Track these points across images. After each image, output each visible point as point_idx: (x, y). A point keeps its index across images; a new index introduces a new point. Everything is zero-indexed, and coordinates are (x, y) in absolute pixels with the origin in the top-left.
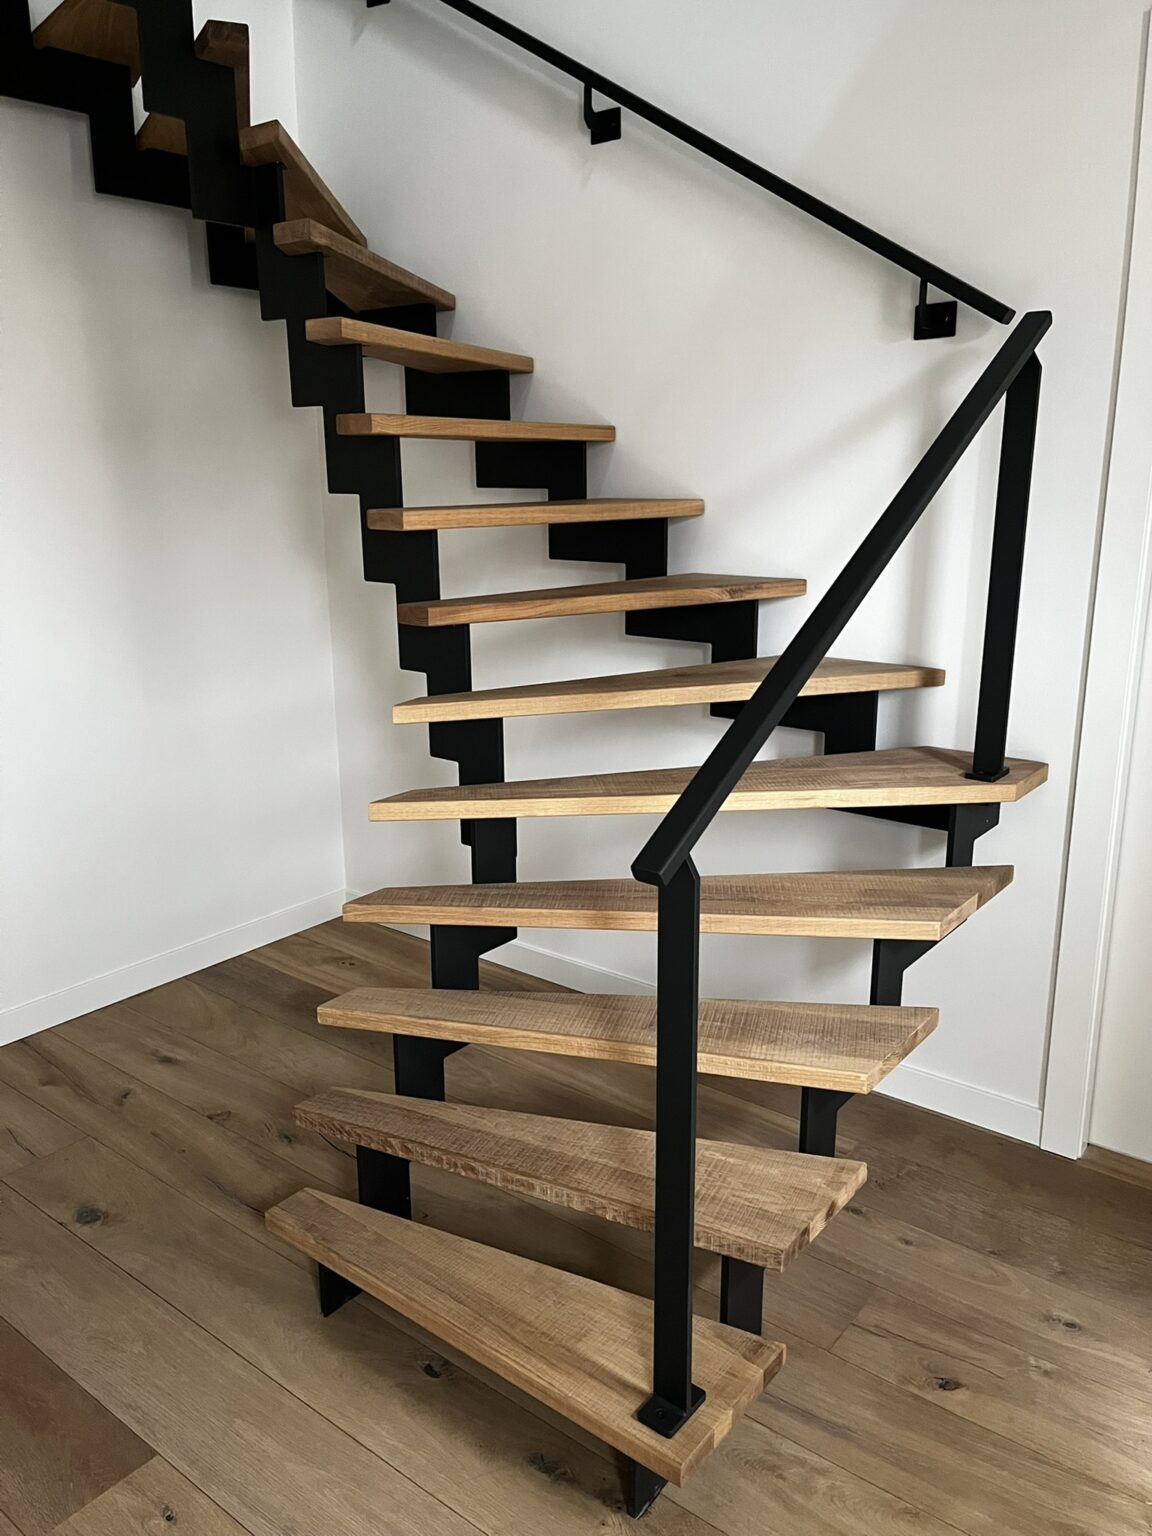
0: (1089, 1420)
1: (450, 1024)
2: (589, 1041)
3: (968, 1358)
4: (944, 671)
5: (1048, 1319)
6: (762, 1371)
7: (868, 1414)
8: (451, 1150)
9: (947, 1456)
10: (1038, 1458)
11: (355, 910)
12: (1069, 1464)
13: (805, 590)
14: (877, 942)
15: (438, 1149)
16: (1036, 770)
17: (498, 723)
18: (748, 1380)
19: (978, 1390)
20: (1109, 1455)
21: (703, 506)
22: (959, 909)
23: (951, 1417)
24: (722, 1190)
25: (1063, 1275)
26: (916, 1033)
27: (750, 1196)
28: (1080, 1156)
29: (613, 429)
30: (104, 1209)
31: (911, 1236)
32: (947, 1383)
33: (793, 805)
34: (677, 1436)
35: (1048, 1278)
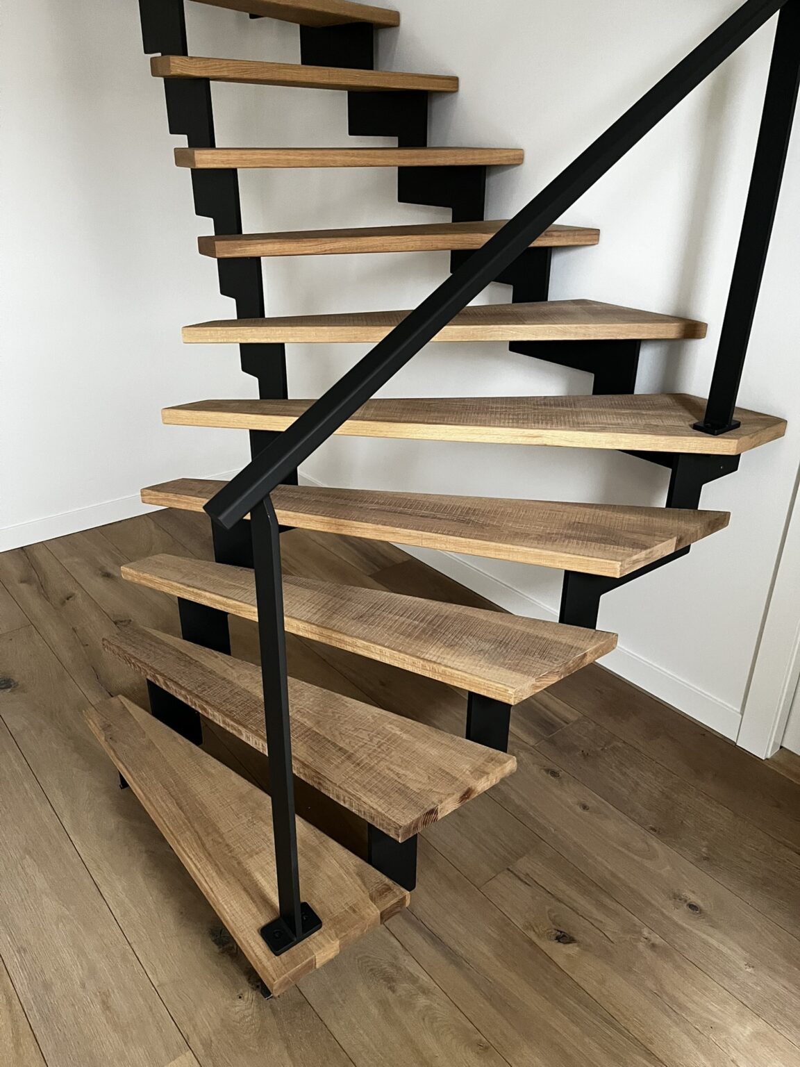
0: (672, 998)
1: (207, 594)
2: (306, 625)
3: (591, 918)
4: (706, 325)
5: (676, 897)
6: (379, 912)
7: (485, 949)
8: (195, 692)
9: (533, 1001)
10: (611, 1021)
11: (149, 495)
12: (636, 1034)
13: (598, 240)
14: (567, 573)
15: (186, 689)
16: (772, 425)
17: (281, 347)
18: (363, 918)
19: (586, 948)
20: (675, 1033)
21: (523, 155)
22: (649, 550)
23: (554, 968)
24: (382, 763)
25: (708, 860)
26: (585, 655)
27: (402, 772)
28: (769, 756)
29: (456, 79)
30: (16, 681)
31: (591, 803)
32: (564, 936)
33: (520, 440)
34: (283, 955)
35: (692, 860)
